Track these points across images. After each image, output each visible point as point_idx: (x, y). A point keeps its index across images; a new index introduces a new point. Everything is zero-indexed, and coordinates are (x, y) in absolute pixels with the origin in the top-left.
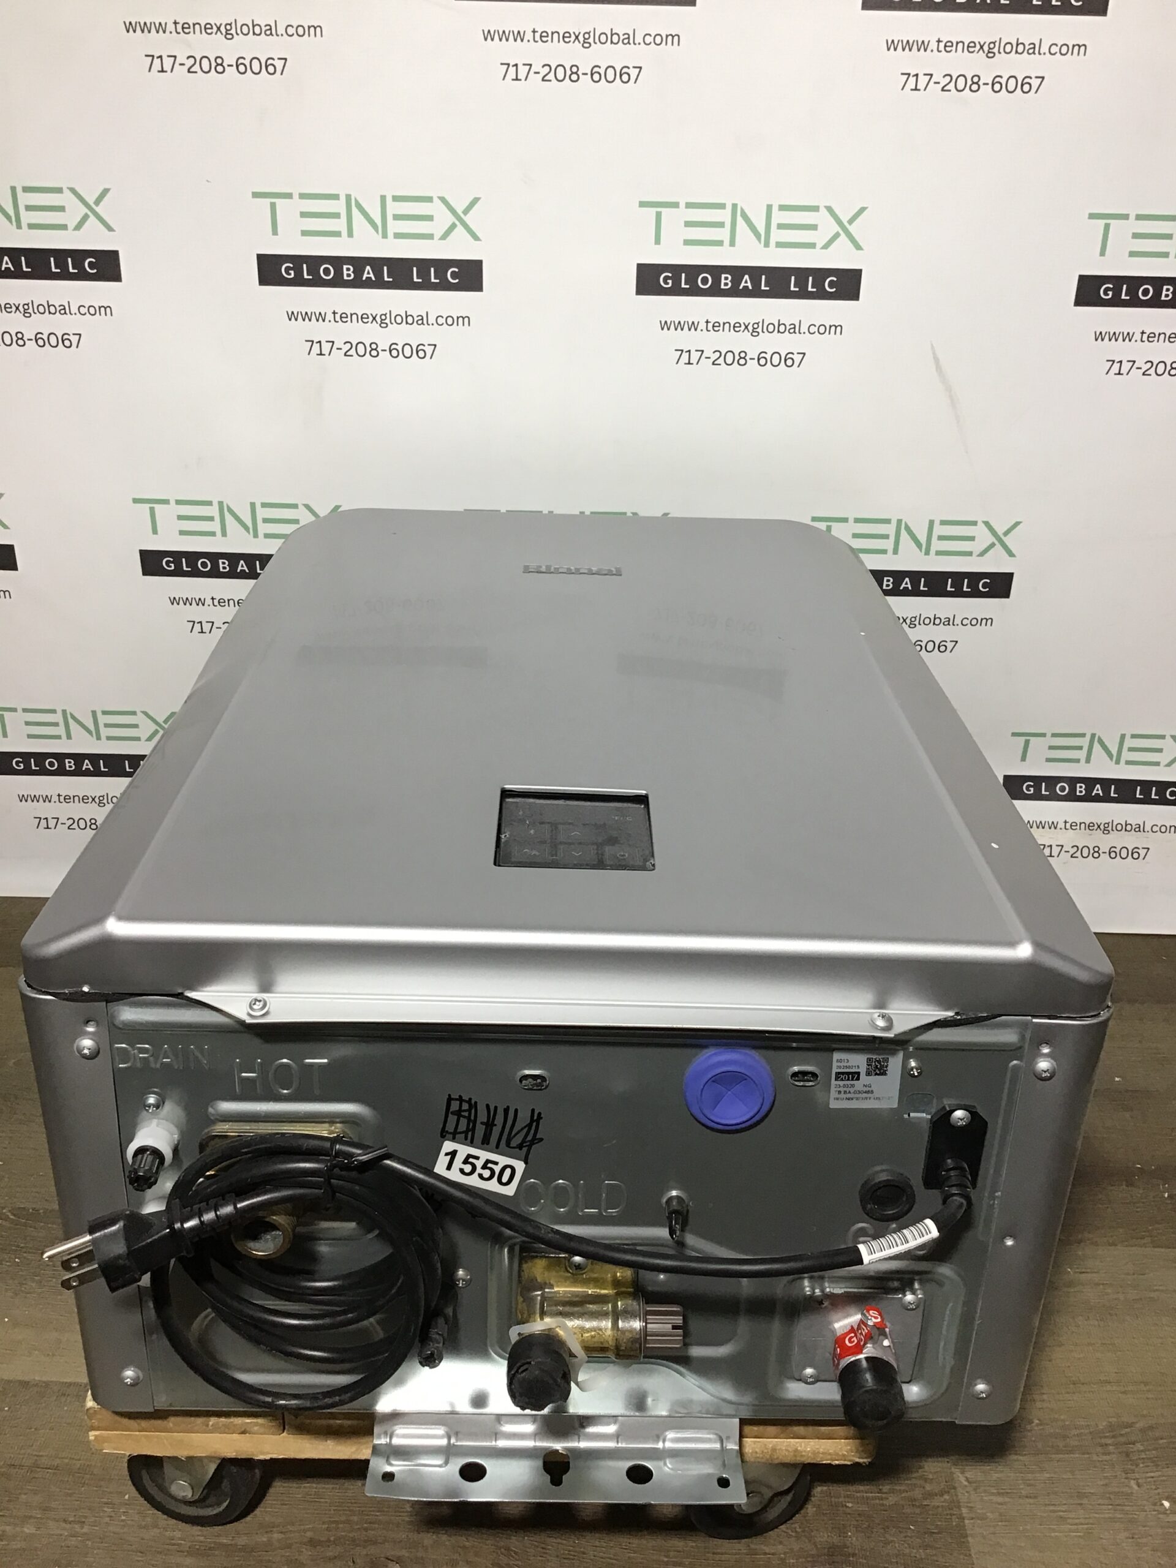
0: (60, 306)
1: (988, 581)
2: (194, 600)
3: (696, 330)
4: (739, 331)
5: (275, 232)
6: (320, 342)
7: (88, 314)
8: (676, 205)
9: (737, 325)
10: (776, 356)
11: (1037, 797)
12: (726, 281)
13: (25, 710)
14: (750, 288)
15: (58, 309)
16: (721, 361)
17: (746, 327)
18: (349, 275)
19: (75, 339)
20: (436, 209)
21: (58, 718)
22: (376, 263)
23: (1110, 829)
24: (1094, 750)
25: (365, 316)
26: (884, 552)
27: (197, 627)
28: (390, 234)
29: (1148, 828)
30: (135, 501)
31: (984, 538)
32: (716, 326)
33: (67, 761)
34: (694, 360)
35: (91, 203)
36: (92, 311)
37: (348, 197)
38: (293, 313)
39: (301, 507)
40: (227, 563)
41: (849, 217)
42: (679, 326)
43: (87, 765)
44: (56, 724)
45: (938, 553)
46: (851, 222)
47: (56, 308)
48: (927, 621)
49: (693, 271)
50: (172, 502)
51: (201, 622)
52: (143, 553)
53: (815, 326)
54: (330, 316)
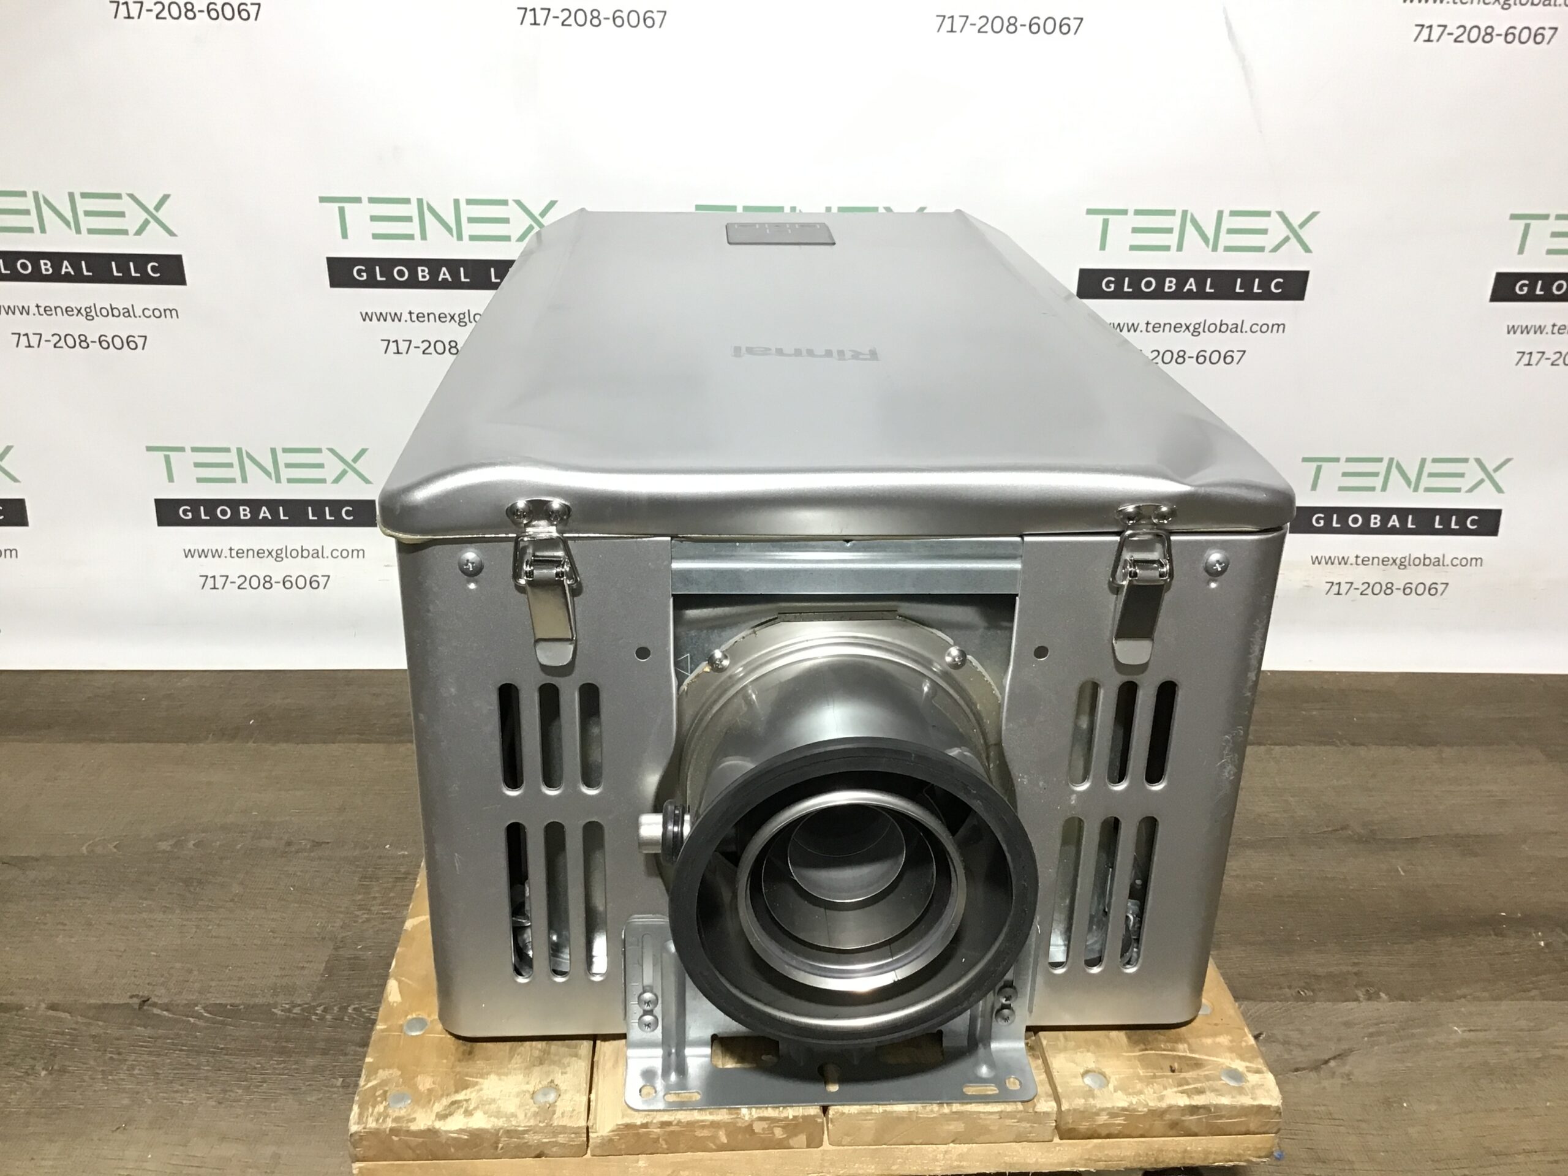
1: (1281, 280)
2: (389, 317)
10: (1050, 25)
11: (1328, 529)
13: (194, 450)
16: (988, 28)
21: (233, 458)
23: (1406, 563)
24: (1392, 474)
26: (1167, 248)
27: (393, 346)
29: (1448, 561)
30: (323, 200)
33: (241, 508)
34: (957, 27)
39: (511, 203)
40: (427, 270)
43: (264, 513)
44: (230, 465)
45: (1228, 249)
48: (1212, 328)
50: (365, 200)
51: (396, 341)
52: (330, 261)
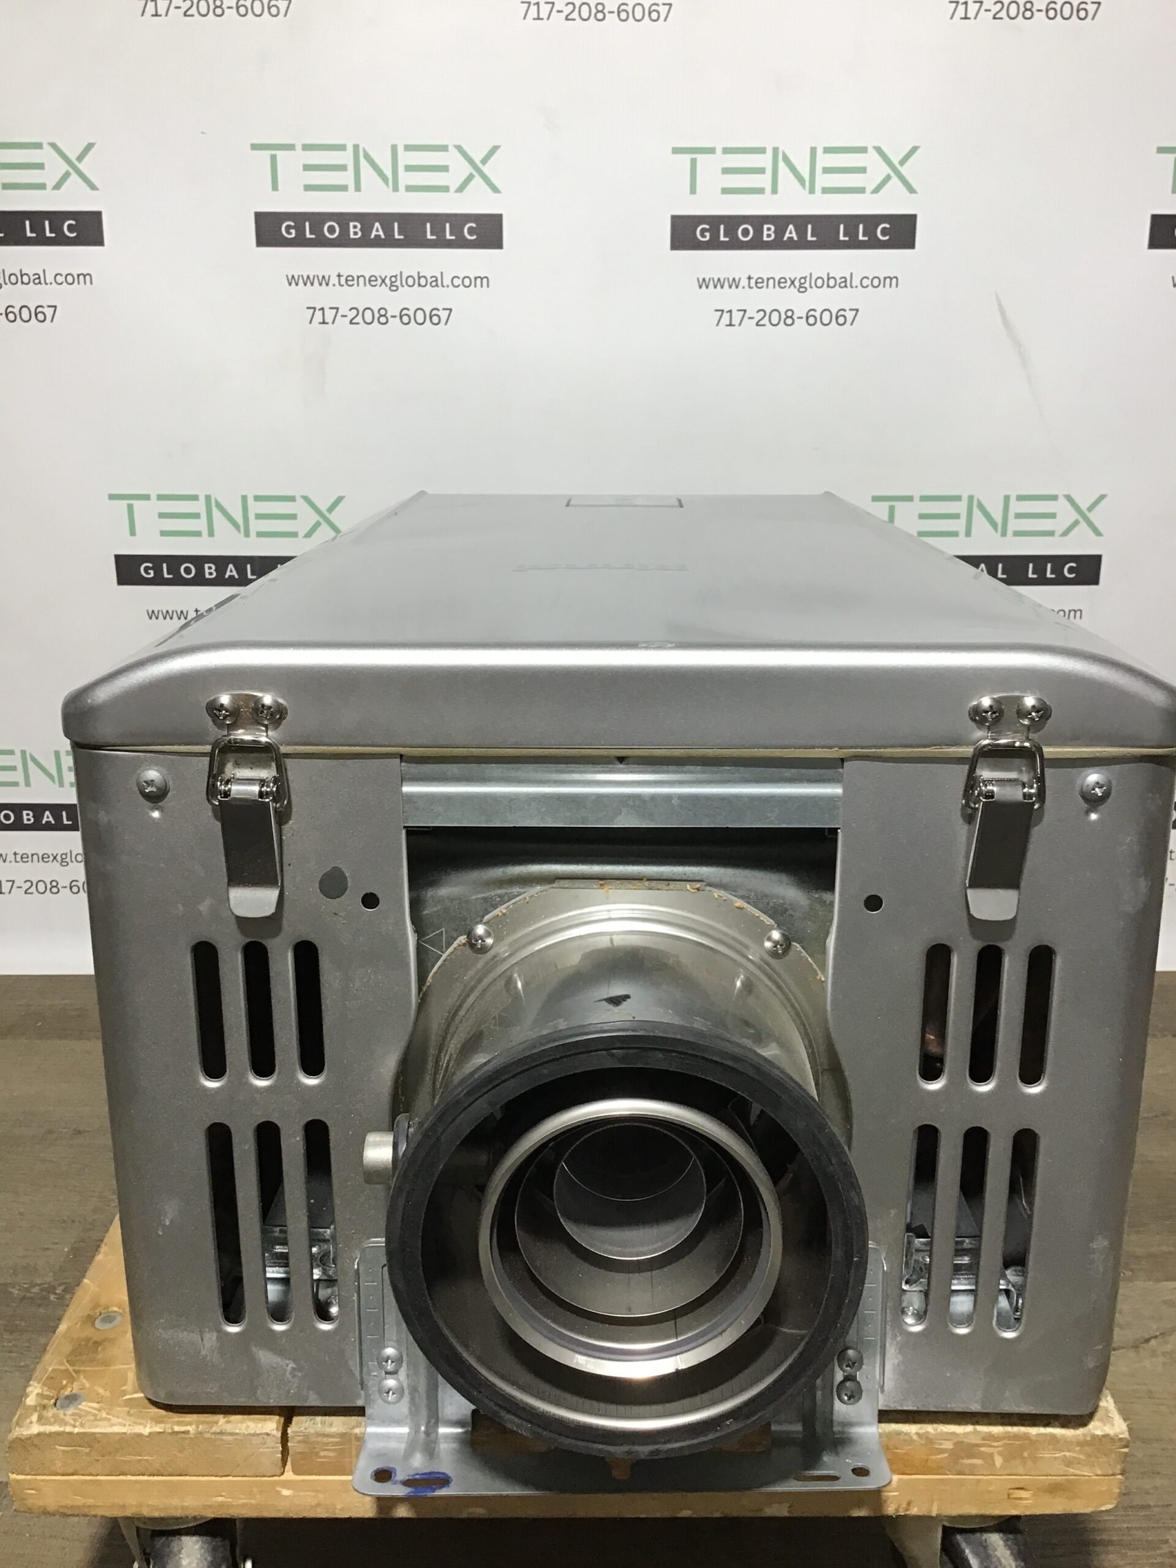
0: (34, 275)
3: (737, 287)
4: (785, 287)
5: (275, 187)
6: (322, 309)
7: (65, 284)
8: (711, 151)
9: (783, 280)
12: (768, 232)
14: (796, 238)
15: (32, 278)
17: (793, 282)
18: (355, 233)
19: (49, 312)
20: (451, 158)
22: (387, 219)
25: (373, 278)
28: (402, 187)
31: (1066, 515)
32: (759, 283)
35: (73, 157)
36: (70, 279)
37: (356, 147)
38: (293, 277)
41: (901, 157)
42: (719, 283)
46: (902, 162)
47: (30, 279)
49: (732, 222)
53: (867, 278)
54: (334, 280)
